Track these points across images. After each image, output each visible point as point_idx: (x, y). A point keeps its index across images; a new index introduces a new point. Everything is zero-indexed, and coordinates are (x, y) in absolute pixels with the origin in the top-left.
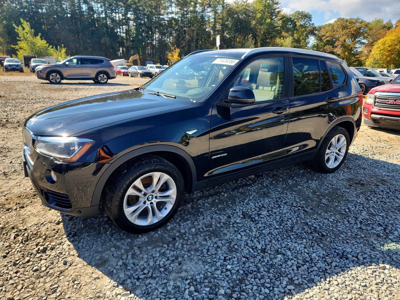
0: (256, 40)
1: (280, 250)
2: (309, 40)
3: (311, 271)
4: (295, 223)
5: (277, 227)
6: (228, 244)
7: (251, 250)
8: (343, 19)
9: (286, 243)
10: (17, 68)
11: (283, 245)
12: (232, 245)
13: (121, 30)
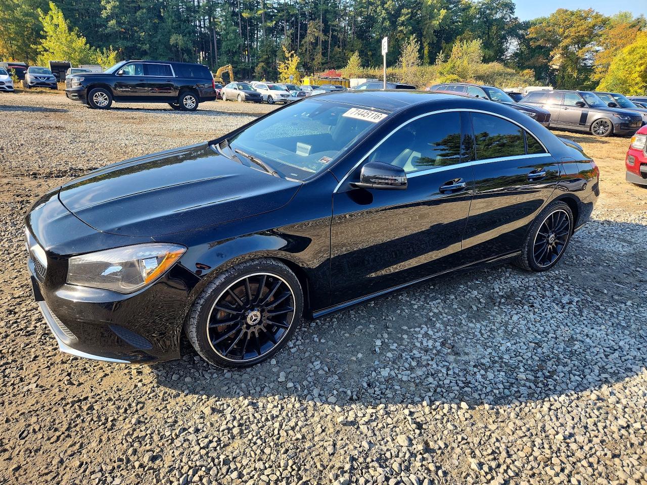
0: (421, 44)
1: (574, 336)
2: (508, 44)
3: (626, 360)
4: (581, 306)
5: (561, 310)
6: (503, 328)
7: (537, 335)
8: (567, 11)
9: (580, 328)
10: (47, 82)
11: (578, 331)
12: (510, 329)
13: (202, 23)
